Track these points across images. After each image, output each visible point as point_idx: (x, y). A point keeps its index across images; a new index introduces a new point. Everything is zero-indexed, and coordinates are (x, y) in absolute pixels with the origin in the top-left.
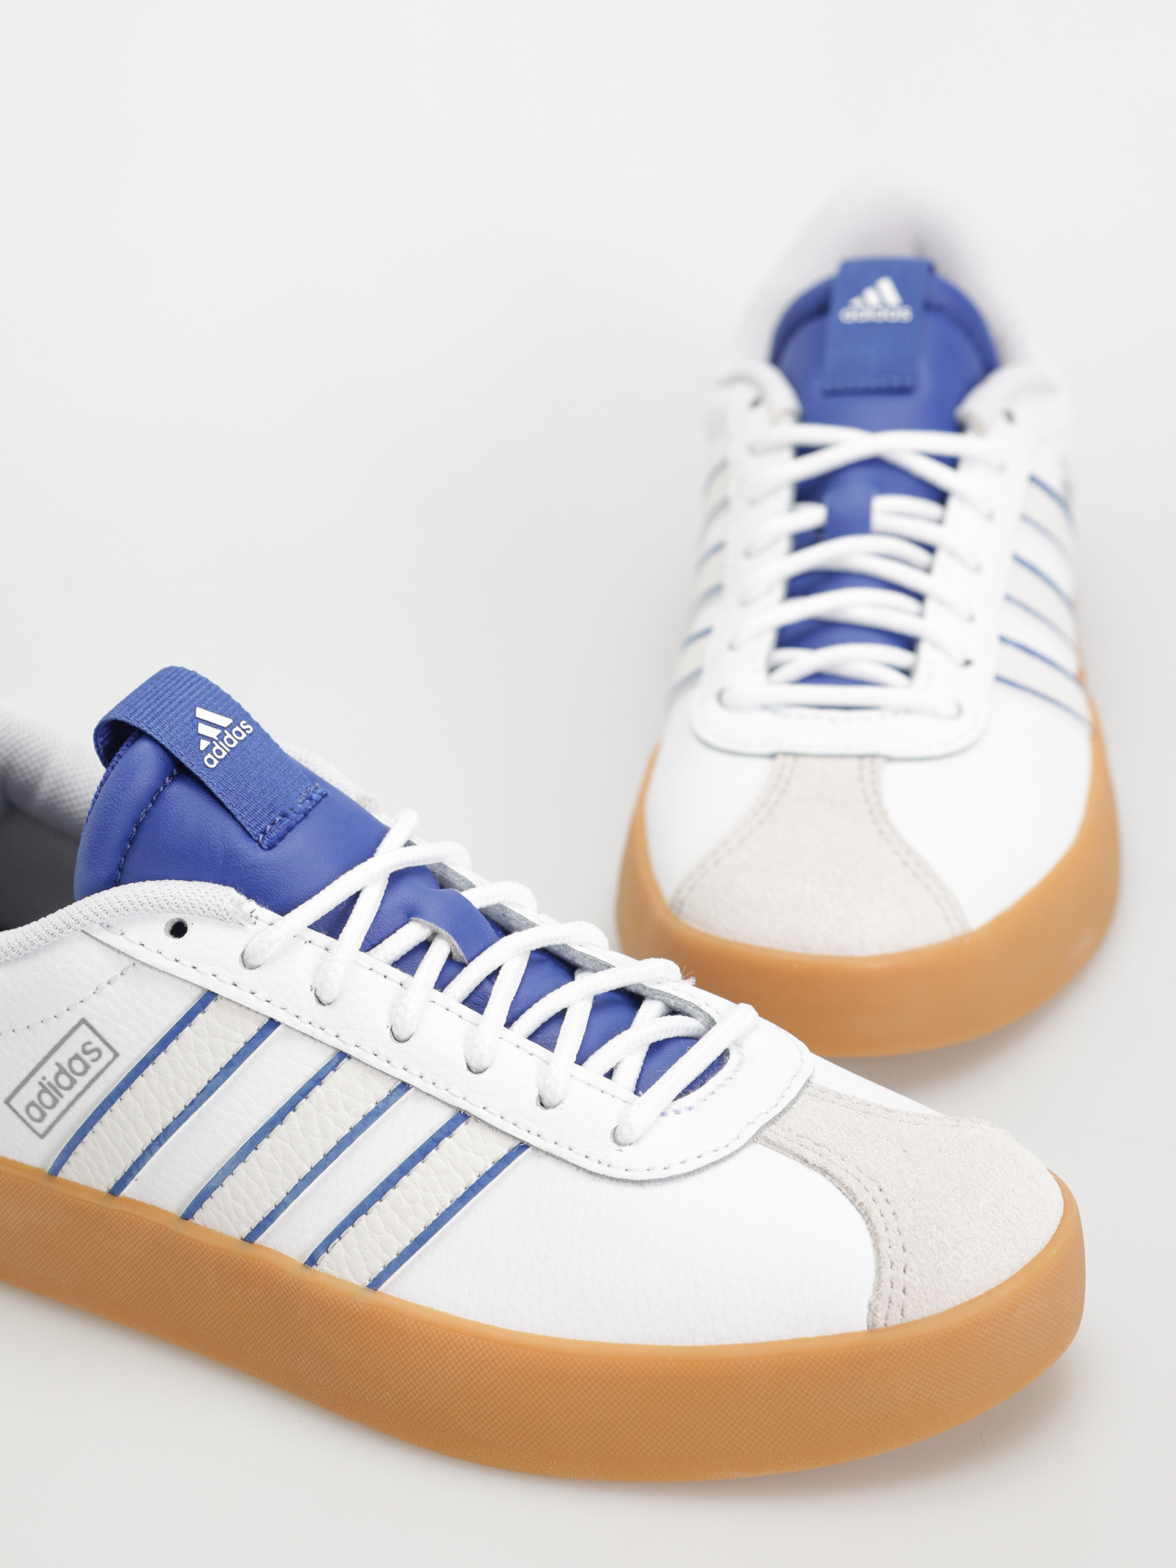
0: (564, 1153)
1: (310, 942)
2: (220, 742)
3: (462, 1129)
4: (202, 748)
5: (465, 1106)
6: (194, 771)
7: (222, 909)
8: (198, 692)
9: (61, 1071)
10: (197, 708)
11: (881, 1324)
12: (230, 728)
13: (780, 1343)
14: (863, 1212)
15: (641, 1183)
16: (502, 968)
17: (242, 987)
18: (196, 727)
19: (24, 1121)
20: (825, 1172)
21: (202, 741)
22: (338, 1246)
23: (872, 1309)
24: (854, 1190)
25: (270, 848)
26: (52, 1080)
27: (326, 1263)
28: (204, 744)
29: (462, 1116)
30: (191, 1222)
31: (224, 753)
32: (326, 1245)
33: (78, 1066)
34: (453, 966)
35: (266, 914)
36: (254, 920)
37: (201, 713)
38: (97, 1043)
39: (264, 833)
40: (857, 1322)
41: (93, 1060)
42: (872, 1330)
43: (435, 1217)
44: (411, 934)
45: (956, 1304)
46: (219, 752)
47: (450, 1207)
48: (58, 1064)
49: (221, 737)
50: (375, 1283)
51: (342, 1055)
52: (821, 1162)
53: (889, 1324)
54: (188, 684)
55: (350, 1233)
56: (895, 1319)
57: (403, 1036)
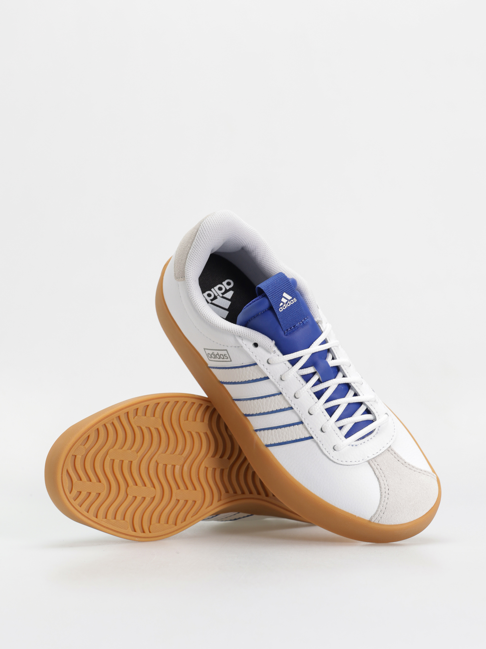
0: (321, 445)
1: (285, 364)
2: (286, 304)
3: (301, 426)
4: (280, 305)
5: (303, 421)
6: (275, 311)
7: (268, 348)
8: (286, 287)
9: (218, 354)
10: (284, 293)
11: (373, 520)
12: (290, 300)
13: (348, 513)
14: (381, 494)
15: (334, 462)
16: (330, 387)
17: (265, 367)
18: (282, 298)
19: (207, 356)
20: (378, 479)
21: (281, 303)
22: (262, 432)
23: (371, 518)
24: (382, 488)
25: (286, 336)
26: (215, 355)
27: (258, 433)
28: (281, 304)
29: (301, 423)
30: (234, 402)
31: (286, 307)
32: (260, 430)
33: (222, 357)
34: (319, 382)
35: (278, 352)
36: (275, 352)
37: (285, 295)
38: (227, 356)
39: (287, 330)
40: (367, 518)
41: (226, 358)
42: (370, 521)
43: (286, 441)
44: (311, 370)
45: (392, 524)
46: (284, 307)
47: (290, 441)
48: (218, 353)
49: (287, 303)
50: (267, 446)
51: (281, 393)
52: (379, 475)
53: (375, 522)
54: (285, 284)
55: (266, 431)
56: (377, 522)
57: (297, 397)
